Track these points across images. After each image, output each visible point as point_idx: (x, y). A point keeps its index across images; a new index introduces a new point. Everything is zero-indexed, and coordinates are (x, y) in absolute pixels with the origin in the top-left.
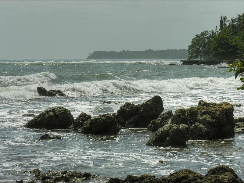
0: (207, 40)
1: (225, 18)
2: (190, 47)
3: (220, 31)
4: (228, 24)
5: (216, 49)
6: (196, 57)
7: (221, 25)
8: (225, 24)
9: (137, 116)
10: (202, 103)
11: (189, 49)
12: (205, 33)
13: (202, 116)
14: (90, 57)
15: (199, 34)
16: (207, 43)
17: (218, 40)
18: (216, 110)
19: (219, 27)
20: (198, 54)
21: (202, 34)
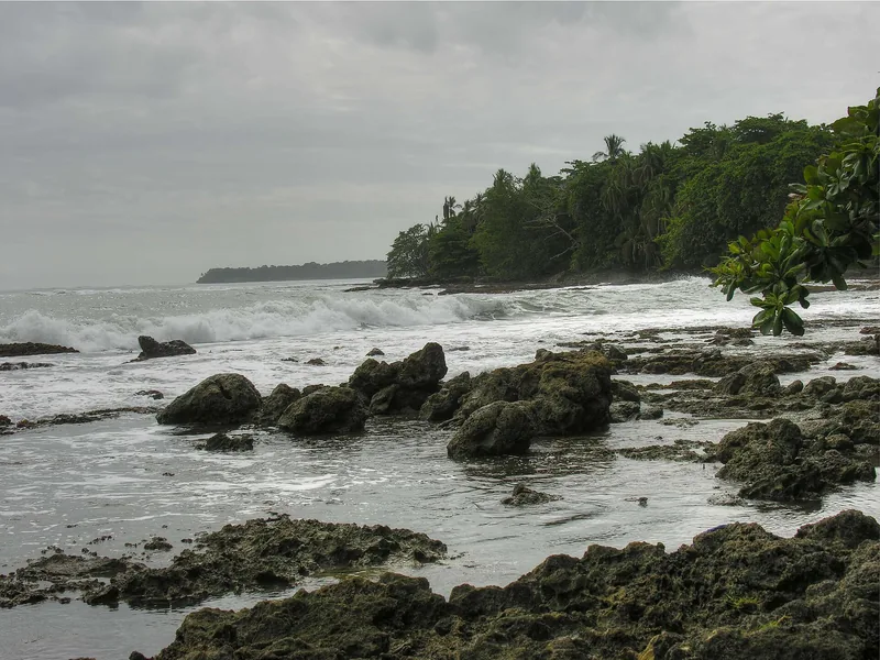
0: (420, 242)
1: (452, 201)
2: (391, 255)
3: (444, 225)
4: (458, 211)
5: (437, 256)
6: (401, 273)
7: (446, 214)
8: (453, 212)
9: (393, 386)
10: (545, 355)
11: (389, 259)
12: (417, 228)
13: (548, 381)
14: (201, 281)
15: (406, 230)
16: (421, 246)
17: (441, 240)
18: (579, 368)
19: (441, 217)
20: (406, 268)
21: (411, 230)
